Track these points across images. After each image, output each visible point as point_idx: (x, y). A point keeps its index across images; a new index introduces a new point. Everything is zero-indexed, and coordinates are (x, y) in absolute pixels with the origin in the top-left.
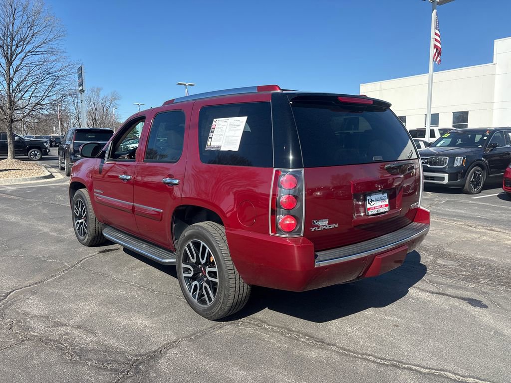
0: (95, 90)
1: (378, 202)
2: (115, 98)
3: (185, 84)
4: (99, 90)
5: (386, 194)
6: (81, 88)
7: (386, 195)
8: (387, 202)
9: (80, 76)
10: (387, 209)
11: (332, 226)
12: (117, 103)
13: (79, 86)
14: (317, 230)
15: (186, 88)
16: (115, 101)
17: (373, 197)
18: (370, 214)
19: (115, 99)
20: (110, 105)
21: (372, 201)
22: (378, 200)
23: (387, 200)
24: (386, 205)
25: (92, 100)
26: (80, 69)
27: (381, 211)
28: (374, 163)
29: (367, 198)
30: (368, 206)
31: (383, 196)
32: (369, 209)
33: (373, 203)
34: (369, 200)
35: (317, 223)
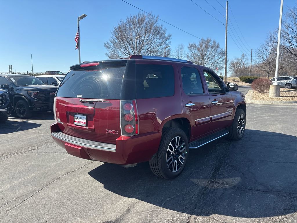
1: (80, 119)
7: (85, 117)
8: (85, 121)
10: (84, 125)
17: (79, 116)
21: (78, 118)
23: (85, 120)
27: (81, 125)
29: (75, 115)
30: (75, 120)
31: (84, 117)
32: (76, 121)
33: (78, 119)
34: (76, 117)
35: (58, 120)
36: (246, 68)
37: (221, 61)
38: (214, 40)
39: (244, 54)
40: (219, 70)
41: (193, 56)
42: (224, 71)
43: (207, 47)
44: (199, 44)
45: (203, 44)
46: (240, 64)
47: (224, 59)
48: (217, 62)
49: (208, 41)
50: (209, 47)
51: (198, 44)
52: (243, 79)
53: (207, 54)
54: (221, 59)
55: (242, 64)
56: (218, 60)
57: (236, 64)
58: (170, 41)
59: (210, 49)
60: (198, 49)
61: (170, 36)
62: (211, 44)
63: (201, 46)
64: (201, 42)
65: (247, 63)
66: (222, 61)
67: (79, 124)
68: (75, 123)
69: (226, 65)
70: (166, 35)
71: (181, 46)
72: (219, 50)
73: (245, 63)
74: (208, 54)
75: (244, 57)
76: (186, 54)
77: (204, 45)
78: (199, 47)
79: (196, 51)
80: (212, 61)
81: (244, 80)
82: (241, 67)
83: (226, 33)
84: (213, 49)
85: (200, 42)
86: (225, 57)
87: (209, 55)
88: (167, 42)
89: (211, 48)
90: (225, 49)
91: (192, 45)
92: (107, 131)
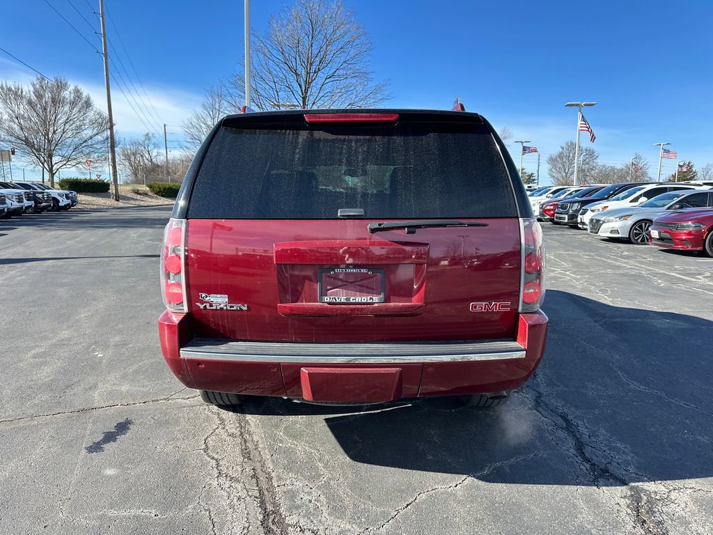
11: (235, 307)
14: (208, 307)
28: (339, 219)
35: (208, 298)
36: (158, 166)
37: (98, 143)
38: (75, 87)
40: (97, 165)
41: (17, 121)
42: (111, 167)
43: (56, 101)
44: (32, 89)
45: (45, 91)
46: (142, 156)
47: (107, 138)
48: (89, 142)
49: (60, 86)
50: (63, 101)
52: (158, 190)
53: (59, 119)
54: (99, 138)
55: (147, 156)
56: (91, 138)
57: (134, 154)
59: (67, 108)
60: (30, 103)
62: (67, 96)
63: (39, 97)
64: (38, 86)
65: (158, 154)
66: (103, 142)
69: (113, 152)
73: (154, 154)
74: (60, 122)
77: (48, 95)
78: (34, 98)
79: (23, 109)
80: (76, 140)
81: (159, 192)
82: (146, 161)
84: (76, 110)
85: (34, 85)
86: (108, 133)
87: (66, 123)
89: (68, 105)
91: (10, 90)
92: (475, 307)
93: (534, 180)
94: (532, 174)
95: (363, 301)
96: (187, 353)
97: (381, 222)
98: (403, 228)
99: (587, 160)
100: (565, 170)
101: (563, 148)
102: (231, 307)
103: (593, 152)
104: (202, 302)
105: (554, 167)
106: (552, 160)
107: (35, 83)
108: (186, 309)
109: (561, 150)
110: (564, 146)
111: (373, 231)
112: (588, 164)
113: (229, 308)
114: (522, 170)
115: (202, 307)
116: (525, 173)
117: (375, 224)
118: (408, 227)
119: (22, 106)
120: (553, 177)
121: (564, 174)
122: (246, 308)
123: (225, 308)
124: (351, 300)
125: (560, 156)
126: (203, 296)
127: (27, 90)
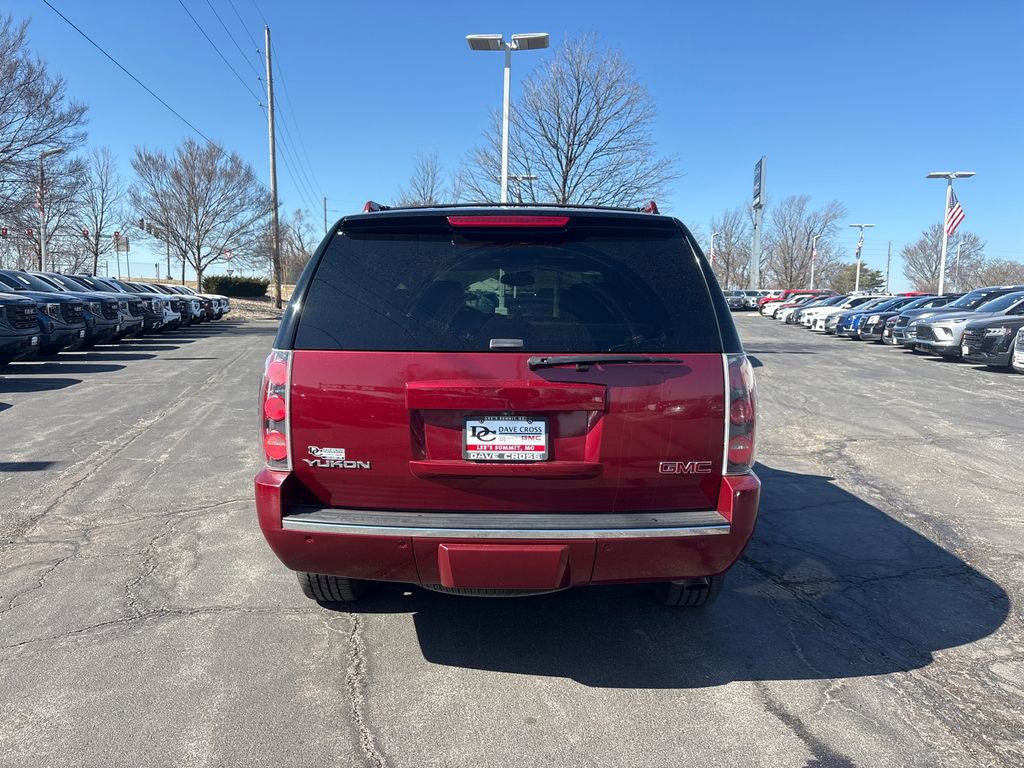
0: (796, 201)
1: (508, 436)
2: (834, 213)
3: (946, 176)
4: (803, 201)
5: (543, 423)
6: (757, 200)
8: (542, 441)
9: (758, 179)
10: (538, 456)
11: (355, 465)
12: (837, 225)
13: (755, 197)
14: (319, 465)
15: (950, 184)
16: (834, 221)
17: (492, 424)
18: (472, 458)
19: (835, 217)
20: (821, 230)
22: (505, 432)
23: (543, 437)
24: (538, 448)
25: (787, 223)
26: (759, 165)
27: (516, 458)
28: (491, 352)
29: (470, 424)
30: (471, 440)
31: (529, 426)
32: (474, 447)
33: (490, 436)
34: (474, 429)
35: (319, 453)
38: (233, 154)
39: (299, 210)
44: (178, 156)
46: (291, 243)
49: (214, 152)
51: (173, 158)
53: (211, 198)
55: (297, 242)
56: (249, 221)
58: (82, 129)
59: (221, 183)
60: (177, 177)
61: (82, 111)
62: (222, 163)
64: (185, 153)
65: (313, 241)
67: (500, 456)
68: (473, 455)
69: (277, 241)
70: (64, 107)
71: (101, 155)
72: (252, 191)
73: (306, 239)
74: (213, 200)
75: (301, 219)
76: (127, 187)
77: (198, 165)
78: (181, 169)
79: (165, 184)
80: (230, 225)
82: (295, 250)
83: (270, 135)
84: (233, 184)
85: (181, 152)
86: (271, 215)
87: (219, 202)
88: (70, 131)
89: (223, 179)
90: (272, 188)
91: (149, 158)
92: (666, 468)
93: (882, 281)
94: (878, 272)
95: (521, 458)
96: (291, 523)
97: (544, 356)
98: (573, 364)
99: (967, 252)
100: (931, 267)
101: (926, 235)
102: (348, 464)
103: (976, 240)
104: (312, 458)
105: (913, 262)
106: (909, 253)
107: (182, 148)
108: (290, 467)
109: (922, 237)
110: (929, 232)
111: (534, 368)
112: (968, 257)
113: (346, 466)
114: (862, 266)
115: (311, 464)
116: (866, 271)
117: (535, 360)
118: (580, 363)
119: (164, 180)
120: (913, 278)
121: (929, 275)
122: (368, 467)
123: (341, 466)
124: (506, 458)
125: (922, 246)
126: (313, 449)
127: (172, 158)
